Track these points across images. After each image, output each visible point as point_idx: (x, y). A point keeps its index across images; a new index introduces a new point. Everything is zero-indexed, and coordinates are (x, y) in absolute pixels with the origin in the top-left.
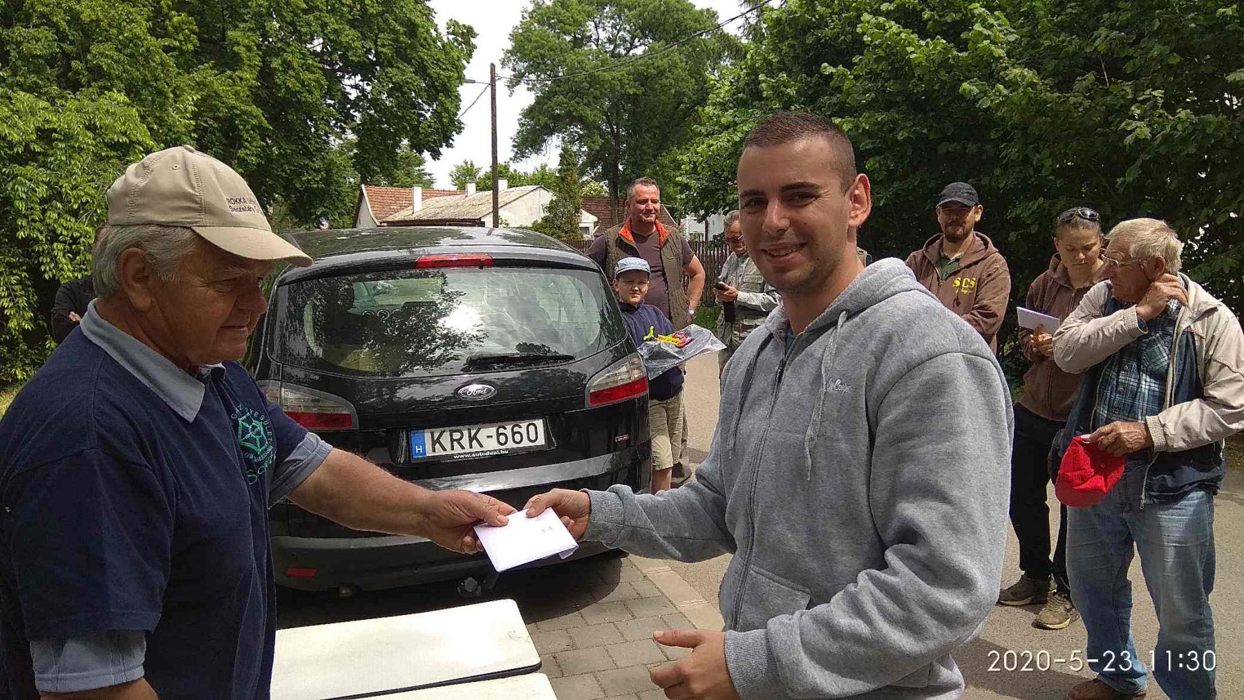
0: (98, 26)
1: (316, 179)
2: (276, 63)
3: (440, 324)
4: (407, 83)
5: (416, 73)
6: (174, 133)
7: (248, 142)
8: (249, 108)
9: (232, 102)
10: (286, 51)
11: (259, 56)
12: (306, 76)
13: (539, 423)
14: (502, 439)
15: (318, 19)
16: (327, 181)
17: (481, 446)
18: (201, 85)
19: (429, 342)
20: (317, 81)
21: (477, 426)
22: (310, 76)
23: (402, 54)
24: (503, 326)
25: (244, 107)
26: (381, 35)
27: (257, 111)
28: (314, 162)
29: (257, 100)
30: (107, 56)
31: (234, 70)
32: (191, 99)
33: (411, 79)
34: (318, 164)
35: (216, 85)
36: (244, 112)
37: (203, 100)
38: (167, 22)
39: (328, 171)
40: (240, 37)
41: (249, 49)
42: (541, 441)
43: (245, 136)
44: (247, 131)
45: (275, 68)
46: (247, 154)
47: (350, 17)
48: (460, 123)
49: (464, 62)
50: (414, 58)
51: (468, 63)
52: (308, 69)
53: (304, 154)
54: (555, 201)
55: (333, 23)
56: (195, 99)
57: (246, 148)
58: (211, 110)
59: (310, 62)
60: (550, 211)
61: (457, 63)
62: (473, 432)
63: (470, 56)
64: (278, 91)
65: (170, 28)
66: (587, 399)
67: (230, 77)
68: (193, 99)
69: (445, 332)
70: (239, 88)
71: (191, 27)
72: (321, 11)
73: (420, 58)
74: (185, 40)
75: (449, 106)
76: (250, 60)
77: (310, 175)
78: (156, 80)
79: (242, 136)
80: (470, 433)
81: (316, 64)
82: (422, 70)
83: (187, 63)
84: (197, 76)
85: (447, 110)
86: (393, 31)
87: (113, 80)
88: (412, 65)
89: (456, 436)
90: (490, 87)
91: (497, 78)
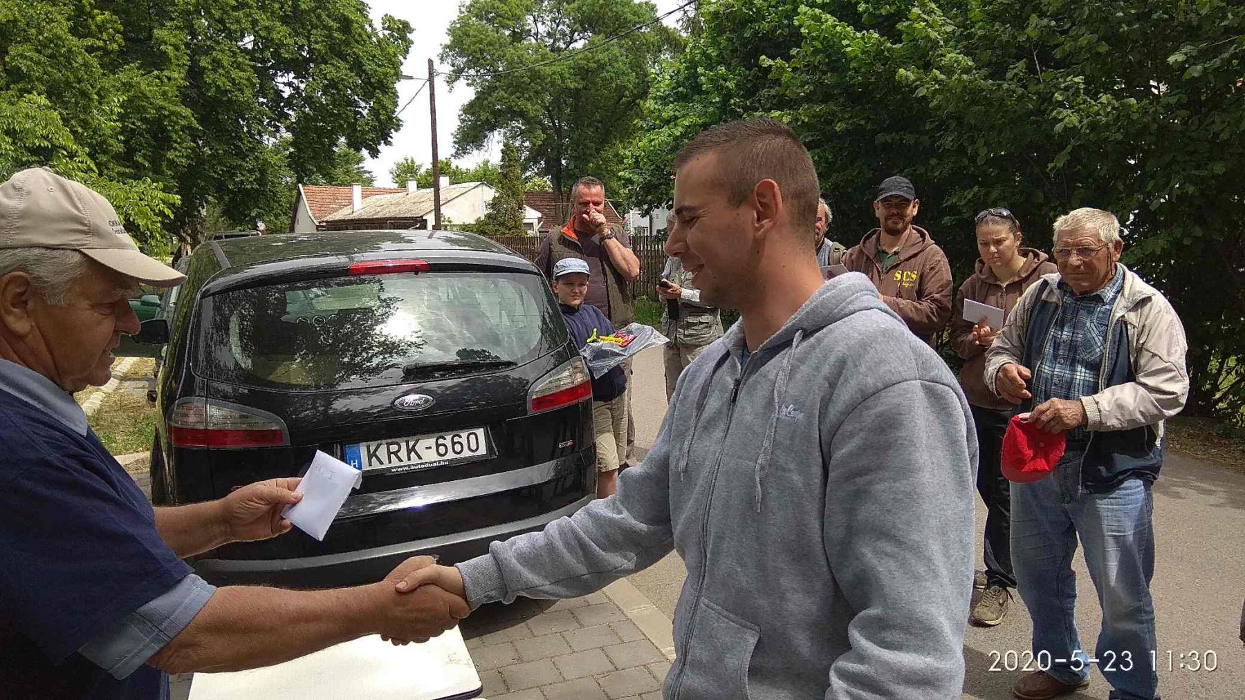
0: (15, 26)
1: (250, 179)
2: (204, 62)
3: (377, 331)
4: (342, 79)
5: (351, 69)
6: (100, 136)
7: (178, 143)
8: (178, 109)
9: (160, 102)
10: (215, 50)
11: (188, 54)
12: (236, 74)
13: (480, 432)
14: (442, 449)
15: (248, 16)
16: (262, 181)
17: (420, 458)
18: (127, 86)
19: (365, 350)
20: (248, 79)
21: (416, 438)
22: (241, 74)
23: (336, 51)
24: (444, 331)
25: (173, 108)
26: (314, 32)
27: (187, 112)
28: (247, 162)
29: (186, 100)
30: (25, 57)
31: (162, 70)
32: (116, 100)
33: (346, 75)
34: (250, 164)
35: (143, 86)
36: (172, 113)
37: (130, 100)
38: (90, 21)
39: (263, 172)
40: (167, 36)
41: (177, 48)
42: (483, 450)
43: (174, 136)
44: (176, 132)
45: (204, 68)
46: (176, 156)
47: (281, 13)
48: (399, 120)
49: (401, 58)
50: (349, 55)
51: (405, 58)
52: (239, 67)
53: (236, 154)
54: (498, 198)
55: (264, 20)
56: (121, 100)
57: (175, 149)
58: (139, 112)
59: (240, 59)
60: (492, 208)
61: (393, 59)
62: (411, 444)
63: (407, 51)
64: (208, 90)
65: (93, 27)
66: (529, 406)
67: (158, 77)
68: (119, 100)
69: (383, 339)
70: (166, 88)
71: (115, 26)
72: (250, 7)
73: (355, 54)
74: (110, 40)
75: (387, 102)
76: (178, 60)
77: (243, 176)
78: (79, 81)
79: (171, 137)
80: (407, 446)
81: (247, 62)
82: (357, 66)
83: (112, 63)
84: (123, 77)
85: (384, 108)
86: (325, 27)
87: (33, 81)
88: (347, 62)
89: (394, 448)
90: (428, 83)
91: (435, 74)
